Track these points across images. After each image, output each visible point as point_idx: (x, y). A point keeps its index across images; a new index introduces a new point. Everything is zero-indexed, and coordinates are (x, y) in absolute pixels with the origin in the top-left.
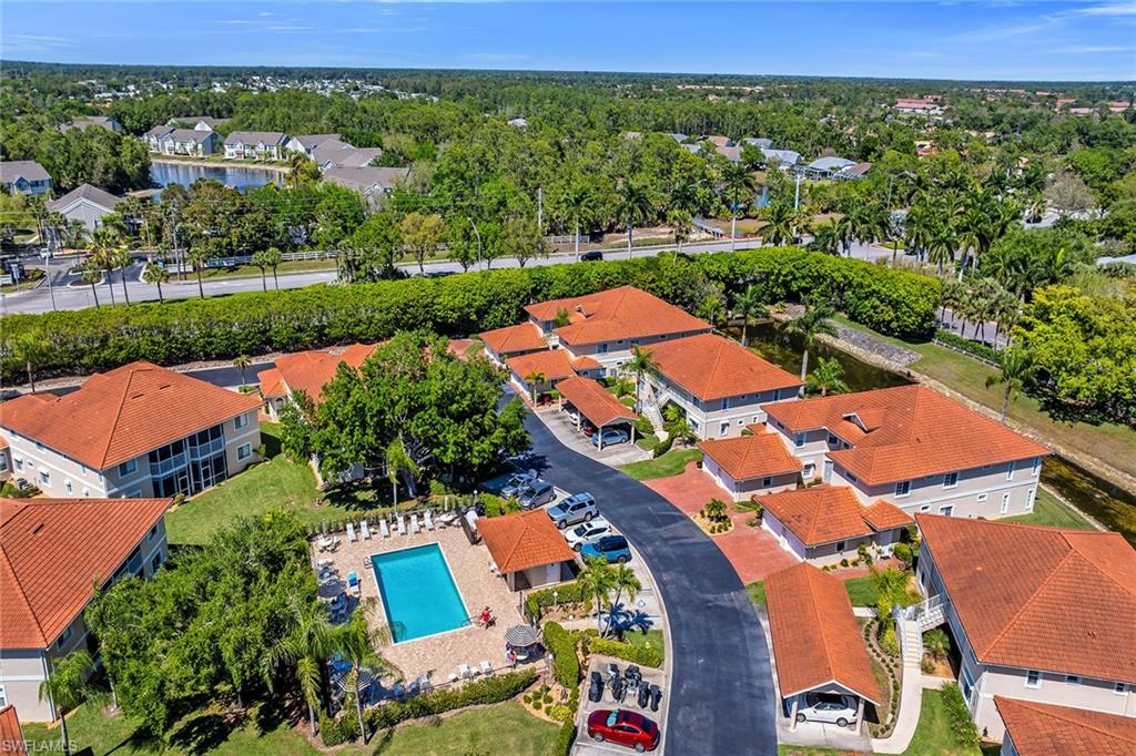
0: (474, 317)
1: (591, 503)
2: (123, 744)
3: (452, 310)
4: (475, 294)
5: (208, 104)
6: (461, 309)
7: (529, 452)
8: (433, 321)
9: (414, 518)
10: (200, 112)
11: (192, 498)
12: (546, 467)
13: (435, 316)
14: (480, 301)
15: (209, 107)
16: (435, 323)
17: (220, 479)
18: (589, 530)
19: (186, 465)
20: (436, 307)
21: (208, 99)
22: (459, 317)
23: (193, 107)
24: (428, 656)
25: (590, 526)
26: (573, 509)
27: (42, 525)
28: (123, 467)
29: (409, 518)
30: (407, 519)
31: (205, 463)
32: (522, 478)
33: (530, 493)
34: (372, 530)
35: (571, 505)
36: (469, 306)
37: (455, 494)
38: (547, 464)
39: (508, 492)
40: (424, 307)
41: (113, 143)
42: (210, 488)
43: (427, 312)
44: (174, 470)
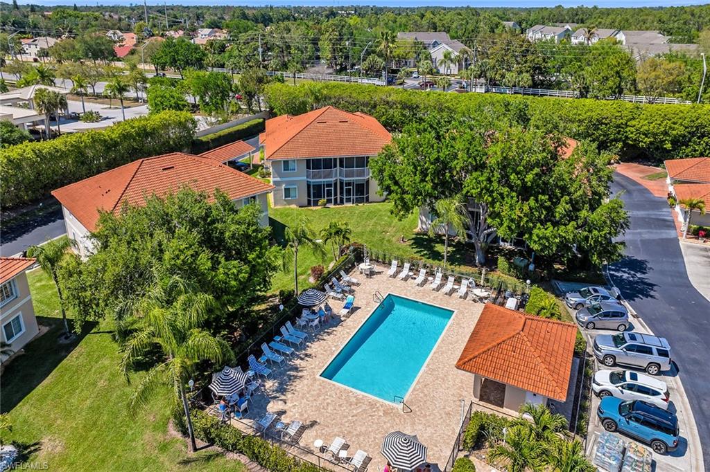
0: (668, 146)
1: (663, 353)
2: (108, 332)
3: (646, 135)
4: (674, 123)
5: (577, 15)
6: (655, 134)
7: (639, 275)
8: (624, 142)
9: (451, 279)
10: (571, 21)
11: (334, 207)
12: (647, 296)
13: (627, 137)
14: (679, 130)
15: (577, 18)
16: (625, 144)
17: (359, 201)
18: (629, 380)
19: (333, 179)
20: (629, 128)
21: (578, 12)
22: (651, 143)
23: (566, 17)
24: (330, 408)
25: (634, 377)
26: (630, 348)
27: (173, 167)
28: (286, 163)
29: (447, 278)
30: (445, 278)
31: (349, 184)
32: (596, 291)
33: (594, 310)
34: (411, 274)
35: (630, 342)
36: (666, 133)
37: (518, 278)
38: (652, 293)
39: (574, 299)
40: (618, 126)
41: (494, 26)
42: (350, 205)
43: (619, 133)
44: (322, 180)
